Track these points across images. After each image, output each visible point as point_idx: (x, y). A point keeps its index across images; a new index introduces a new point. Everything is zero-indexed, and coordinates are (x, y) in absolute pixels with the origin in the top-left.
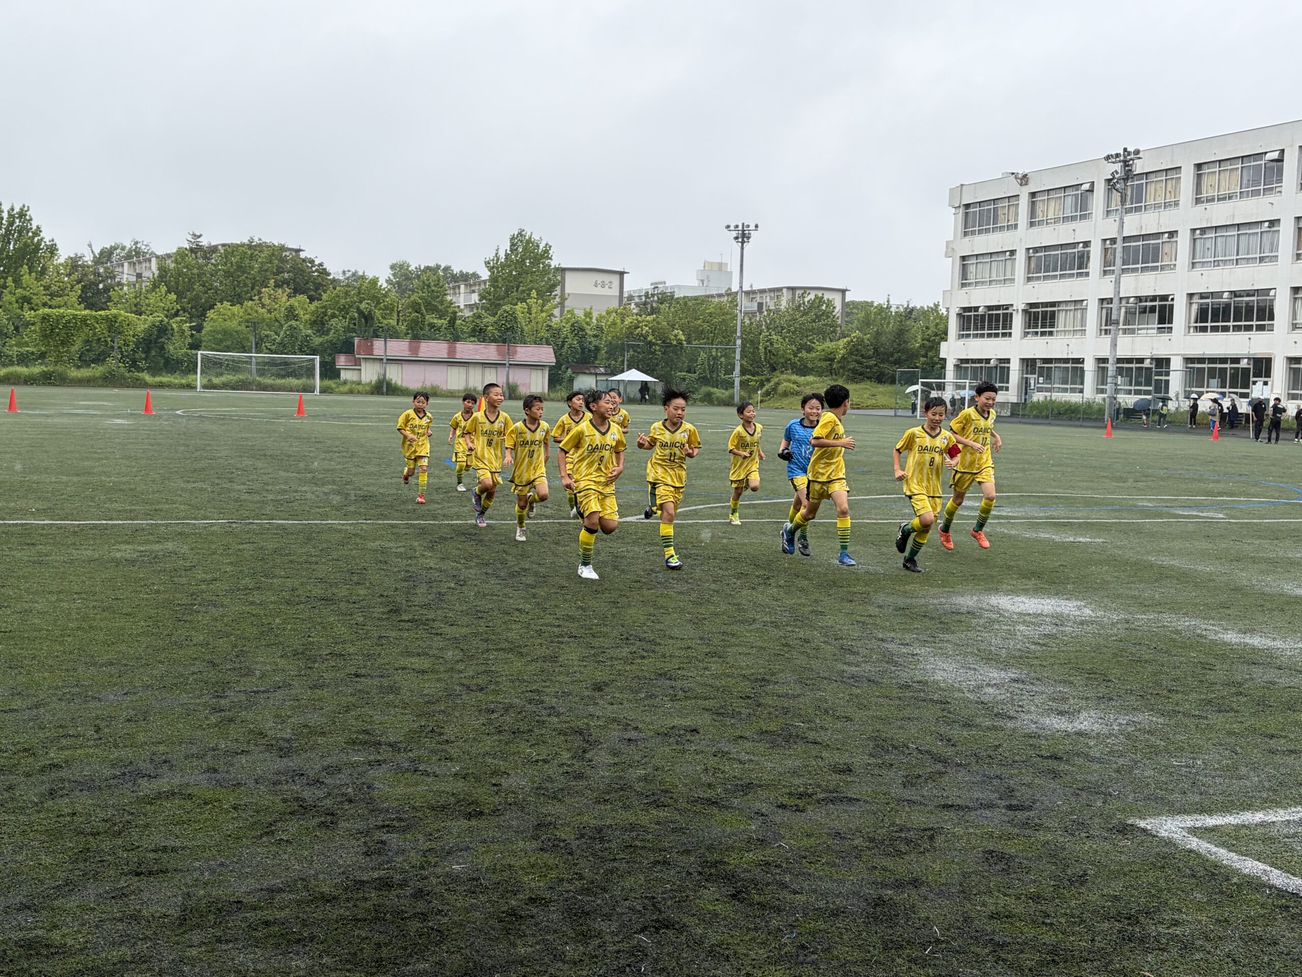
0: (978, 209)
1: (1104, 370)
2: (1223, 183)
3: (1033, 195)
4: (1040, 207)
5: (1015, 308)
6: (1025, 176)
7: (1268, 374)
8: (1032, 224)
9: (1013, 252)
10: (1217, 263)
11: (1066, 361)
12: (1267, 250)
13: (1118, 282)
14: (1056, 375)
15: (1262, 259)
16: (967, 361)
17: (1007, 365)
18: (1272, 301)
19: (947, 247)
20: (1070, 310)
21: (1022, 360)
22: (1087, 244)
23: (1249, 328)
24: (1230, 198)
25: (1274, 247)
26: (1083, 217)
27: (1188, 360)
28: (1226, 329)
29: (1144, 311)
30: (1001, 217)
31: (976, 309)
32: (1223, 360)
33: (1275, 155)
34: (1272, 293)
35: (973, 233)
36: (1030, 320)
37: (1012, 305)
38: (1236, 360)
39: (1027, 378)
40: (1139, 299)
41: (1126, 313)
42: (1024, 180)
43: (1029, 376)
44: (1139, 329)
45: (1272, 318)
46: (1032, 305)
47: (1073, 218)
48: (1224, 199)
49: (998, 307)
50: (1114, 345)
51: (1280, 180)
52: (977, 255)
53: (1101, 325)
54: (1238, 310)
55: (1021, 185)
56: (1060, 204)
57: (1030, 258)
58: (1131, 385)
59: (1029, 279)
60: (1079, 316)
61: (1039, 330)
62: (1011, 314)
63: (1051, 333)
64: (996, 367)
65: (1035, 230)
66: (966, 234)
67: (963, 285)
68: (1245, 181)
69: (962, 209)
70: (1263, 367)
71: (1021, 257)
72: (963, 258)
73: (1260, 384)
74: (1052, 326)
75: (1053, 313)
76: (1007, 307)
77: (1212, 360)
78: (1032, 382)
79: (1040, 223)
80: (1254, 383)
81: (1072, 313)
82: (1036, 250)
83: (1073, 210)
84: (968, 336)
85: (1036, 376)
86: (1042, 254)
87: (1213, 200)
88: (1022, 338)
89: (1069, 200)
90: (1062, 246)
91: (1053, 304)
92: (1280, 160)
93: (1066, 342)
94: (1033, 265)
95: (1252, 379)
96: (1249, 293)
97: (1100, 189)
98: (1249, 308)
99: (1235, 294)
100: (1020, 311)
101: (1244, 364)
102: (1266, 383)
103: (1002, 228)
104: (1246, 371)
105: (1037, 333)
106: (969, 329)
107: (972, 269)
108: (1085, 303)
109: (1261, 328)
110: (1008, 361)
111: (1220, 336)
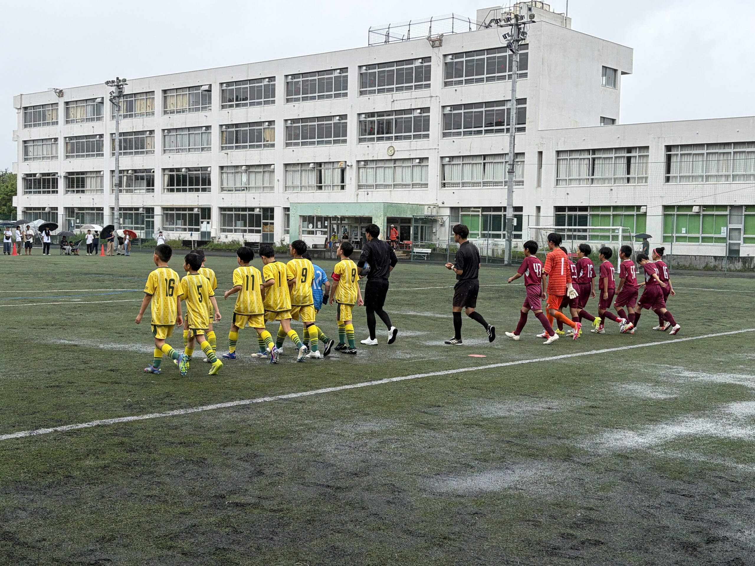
0: (32, 111)
1: (113, 213)
2: (179, 102)
3: (67, 103)
4: (72, 111)
5: (59, 175)
6: (61, 91)
7: (209, 218)
8: (67, 122)
9: (56, 139)
10: (178, 151)
11: (92, 209)
12: (205, 144)
13: (117, 161)
14: (87, 218)
15: (203, 149)
16: (30, 209)
17: (56, 211)
18: (209, 174)
19: (14, 135)
20: (94, 177)
21: (66, 208)
22: (101, 136)
23: (197, 190)
24: (183, 112)
25: (209, 142)
26: (99, 119)
27: (165, 209)
28: (185, 190)
29: (137, 178)
30: (48, 116)
31: (35, 175)
32: (184, 209)
33: (206, 88)
34: (209, 169)
35: (30, 126)
36: (69, 183)
37: (57, 173)
38: (191, 209)
39: (69, 220)
40: (135, 171)
41: (127, 179)
42: (60, 93)
43: (70, 218)
44: (135, 190)
45: (209, 184)
46: (70, 173)
47: (92, 120)
48: (180, 112)
49: (48, 174)
50: (117, 199)
51: (210, 103)
52: (33, 140)
53: (113, 187)
54: (191, 179)
55: (59, 97)
56: (84, 110)
57: (67, 143)
58: (132, 224)
59: (67, 157)
60: (99, 181)
61: (75, 189)
62: (57, 179)
63: (83, 192)
64: (49, 213)
65: (69, 126)
66: (26, 126)
67: (26, 159)
68: (191, 102)
69: (22, 111)
70: (206, 213)
71: (61, 143)
72: (25, 142)
73: (205, 223)
74: (83, 186)
75: (83, 179)
76: (54, 174)
77: (178, 209)
78: (72, 222)
79: (72, 121)
80: (202, 222)
81: (95, 179)
82: (71, 138)
83: (92, 114)
84: (30, 192)
85: (75, 218)
86: (75, 141)
87: (173, 112)
88: (64, 194)
89: (89, 108)
90: (87, 137)
91: (83, 173)
92: (210, 91)
93: (92, 197)
94: (69, 148)
95: (201, 220)
96: (197, 169)
97: (107, 104)
98: (197, 178)
99: (189, 169)
100: (62, 177)
101: (196, 211)
102: (208, 223)
103: (48, 124)
104: (197, 215)
105: (74, 191)
106: (30, 188)
107: (31, 149)
108: (102, 173)
109: (204, 190)
110: (56, 209)
111: (181, 194)
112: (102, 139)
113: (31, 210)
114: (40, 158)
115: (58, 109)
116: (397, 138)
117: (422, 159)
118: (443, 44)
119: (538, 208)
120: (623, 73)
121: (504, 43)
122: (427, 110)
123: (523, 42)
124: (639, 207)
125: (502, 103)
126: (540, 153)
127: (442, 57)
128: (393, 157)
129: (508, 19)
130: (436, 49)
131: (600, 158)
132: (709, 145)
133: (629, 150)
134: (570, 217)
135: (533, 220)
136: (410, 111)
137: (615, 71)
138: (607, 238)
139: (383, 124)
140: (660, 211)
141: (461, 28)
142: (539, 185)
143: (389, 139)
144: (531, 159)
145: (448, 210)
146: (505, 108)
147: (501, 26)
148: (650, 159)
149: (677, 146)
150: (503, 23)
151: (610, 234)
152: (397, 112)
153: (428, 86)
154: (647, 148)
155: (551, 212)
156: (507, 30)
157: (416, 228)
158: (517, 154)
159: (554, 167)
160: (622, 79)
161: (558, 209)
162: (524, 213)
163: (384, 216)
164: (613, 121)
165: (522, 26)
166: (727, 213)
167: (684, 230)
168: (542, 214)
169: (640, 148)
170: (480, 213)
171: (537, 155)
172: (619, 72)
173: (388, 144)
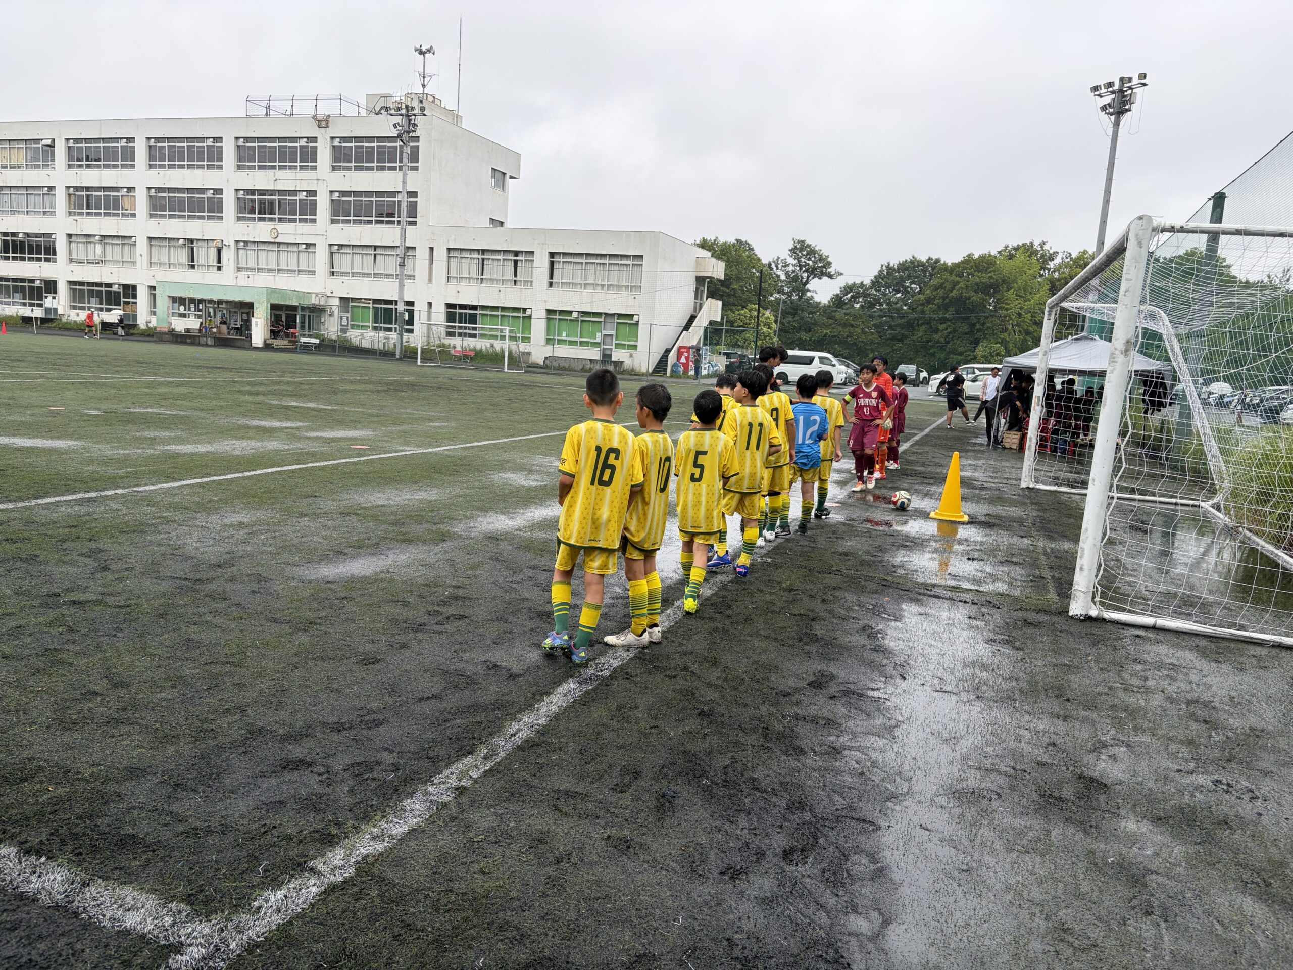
2: (13, 157)
7: (55, 292)
10: (13, 213)
12: (48, 206)
15: (45, 213)
18: (54, 242)
23: (39, 260)
24: (19, 168)
25: (52, 205)
28: (23, 259)
32: (23, 281)
33: (49, 142)
34: (53, 236)
38: (32, 281)
45: (54, 253)
48: (14, 168)
51: (54, 160)
54: (30, 246)
68: (29, 157)
70: (51, 286)
73: (50, 298)
77: (15, 280)
80: (46, 297)
87: (6, 167)
92: (52, 146)
95: (44, 294)
96: (37, 235)
98: (39, 246)
99: (27, 235)
101: (37, 283)
102: (54, 298)
104: (39, 289)
109: (47, 260)
111: (18, 263)
116: (280, 220)
117: (308, 245)
118: (330, 125)
119: (430, 304)
120: (511, 177)
121: (394, 133)
122: (314, 193)
123: (414, 135)
124: (525, 310)
125: (393, 194)
126: (432, 249)
127: (329, 139)
128: (277, 241)
129: (399, 109)
130: (323, 130)
131: (489, 259)
132: (588, 255)
133: (516, 253)
134: (460, 314)
135: (424, 315)
136: (295, 193)
137: (504, 174)
138: (495, 337)
139: (265, 203)
140: (543, 314)
141: (349, 110)
142: (430, 281)
143: (271, 220)
144: (422, 254)
145: (338, 300)
146: (396, 199)
147: (391, 115)
148: (535, 264)
149: (559, 253)
150: (393, 112)
151: (499, 334)
152: (280, 192)
153: (315, 168)
154: (532, 252)
155: (443, 309)
156: (398, 119)
157: (303, 317)
158: (408, 248)
159: (445, 264)
160: (510, 183)
161: (449, 306)
162: (416, 308)
163: (268, 302)
164: (502, 223)
165: (413, 117)
166: (602, 320)
167: (564, 334)
168: (433, 309)
169: (526, 252)
170: (371, 305)
171: (428, 250)
172: (508, 177)
173: (271, 225)
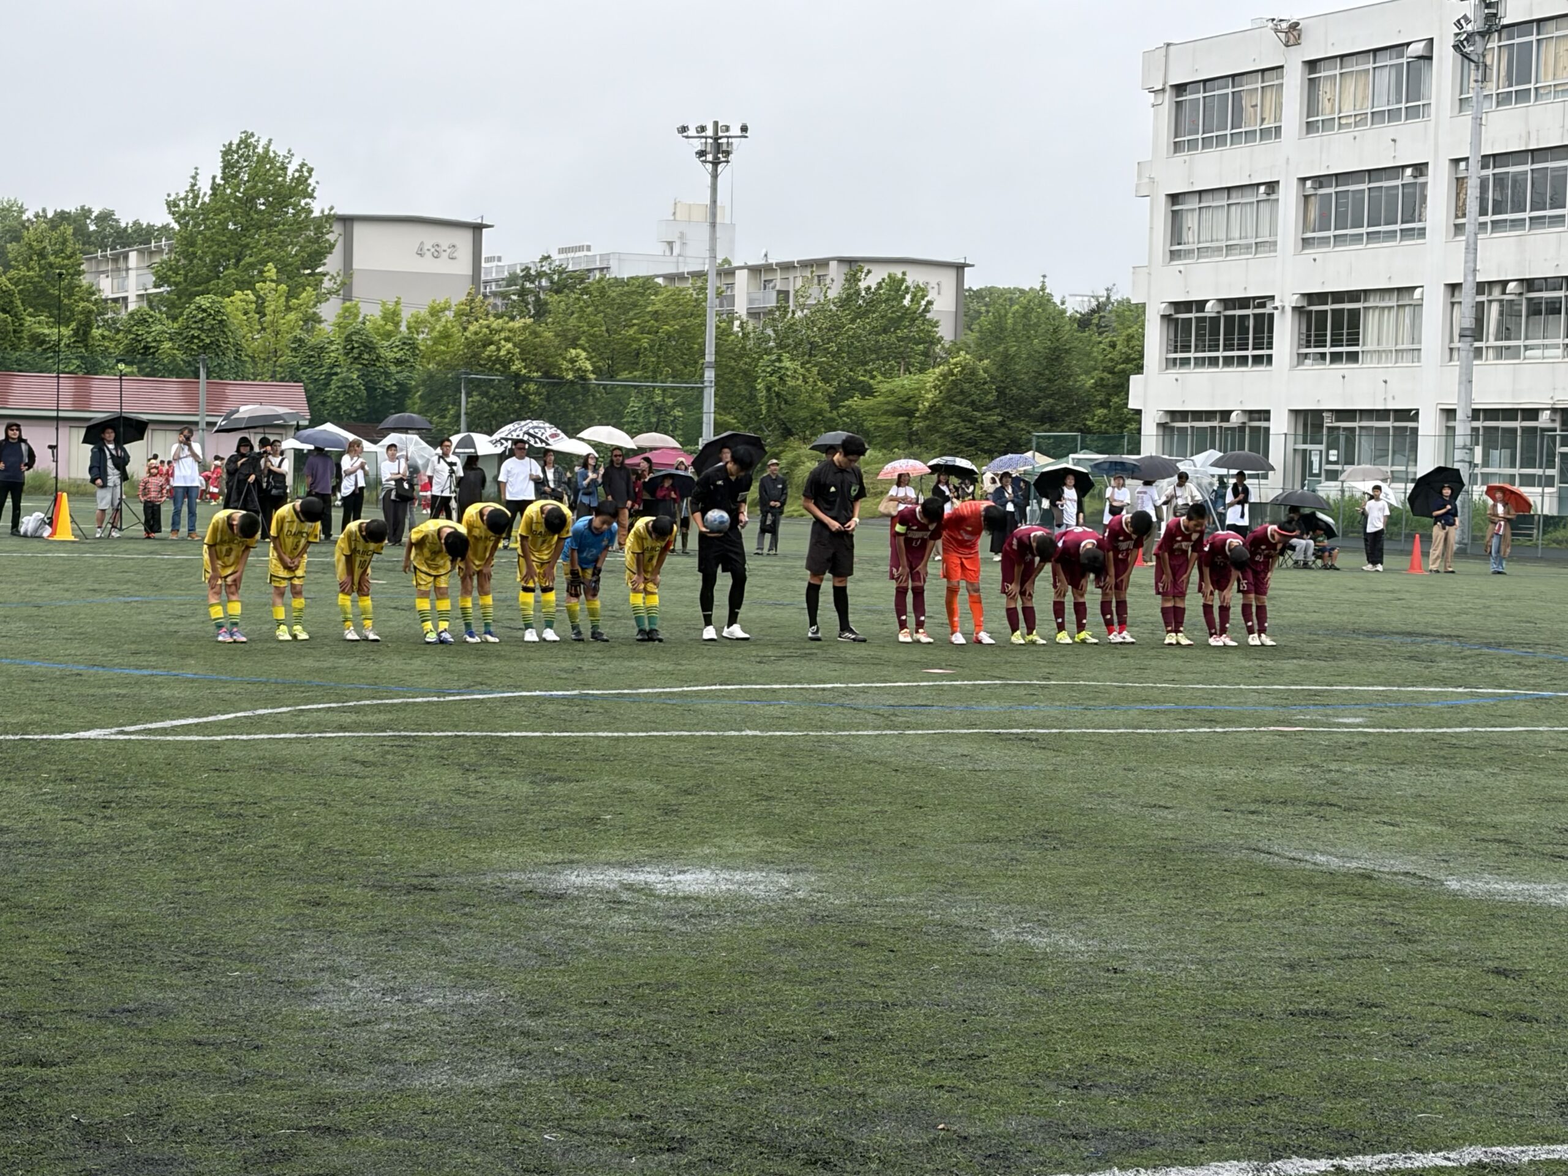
0: (1201, 95)
1: (1451, 431)
3: (1312, 65)
4: (1326, 91)
5: (1277, 303)
6: (1294, 26)
8: (1310, 127)
9: (1272, 186)
11: (1382, 414)
13: (1472, 250)
14: (1364, 445)
16: (1183, 415)
17: (1263, 424)
19: (1140, 175)
20: (1390, 308)
21: (1296, 413)
22: (1420, 169)
26: (1413, 113)
29: (1535, 309)
30: (1248, 111)
31: (1201, 305)
35: (1192, 145)
36: (1309, 329)
37: (1272, 298)
39: (1305, 451)
40: (1529, 284)
41: (1501, 313)
42: (1293, 33)
43: (1308, 447)
44: (1526, 348)
46: (1311, 298)
47: (1393, 115)
49: (1244, 303)
50: (1467, 381)
52: (1200, 192)
53: (1452, 341)
55: (1287, 45)
56: (1366, 85)
57: (1306, 197)
58: (1513, 465)
59: (1306, 242)
60: (1407, 321)
61: (1328, 350)
62: (1271, 316)
63: (1353, 357)
64: (1242, 428)
65: (1316, 139)
66: (1177, 147)
67: (1174, 255)
69: (1168, 98)
71: (1289, 197)
72: (1174, 198)
74: (1354, 340)
75: (1355, 314)
76: (1262, 301)
78: (1315, 459)
79: (1327, 124)
81: (1394, 312)
82: (1320, 181)
83: (1393, 98)
84: (1185, 362)
85: (1323, 447)
86: (1332, 190)
88: (1292, 368)
89: (1385, 79)
90: (1372, 174)
91: (1354, 296)
93: (1382, 375)
94: (1313, 214)
97: (1445, 58)
100: (1289, 310)
103: (1250, 134)
105: (1323, 356)
106: (1186, 348)
107: (1190, 221)
108: (1417, 294)
110: (1265, 415)
112: (1421, 180)
113: (1185, 420)
114: (1219, 249)
115: (1282, 85)
